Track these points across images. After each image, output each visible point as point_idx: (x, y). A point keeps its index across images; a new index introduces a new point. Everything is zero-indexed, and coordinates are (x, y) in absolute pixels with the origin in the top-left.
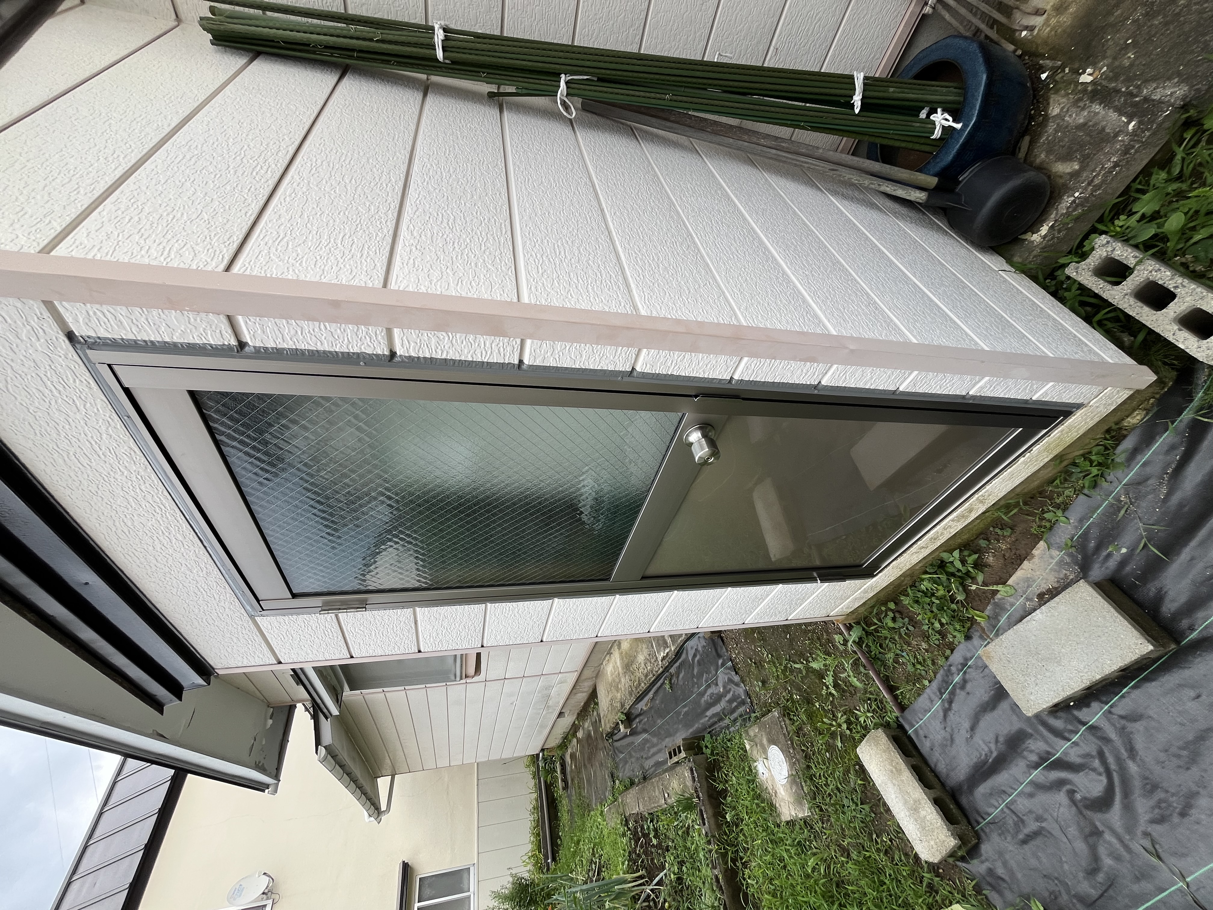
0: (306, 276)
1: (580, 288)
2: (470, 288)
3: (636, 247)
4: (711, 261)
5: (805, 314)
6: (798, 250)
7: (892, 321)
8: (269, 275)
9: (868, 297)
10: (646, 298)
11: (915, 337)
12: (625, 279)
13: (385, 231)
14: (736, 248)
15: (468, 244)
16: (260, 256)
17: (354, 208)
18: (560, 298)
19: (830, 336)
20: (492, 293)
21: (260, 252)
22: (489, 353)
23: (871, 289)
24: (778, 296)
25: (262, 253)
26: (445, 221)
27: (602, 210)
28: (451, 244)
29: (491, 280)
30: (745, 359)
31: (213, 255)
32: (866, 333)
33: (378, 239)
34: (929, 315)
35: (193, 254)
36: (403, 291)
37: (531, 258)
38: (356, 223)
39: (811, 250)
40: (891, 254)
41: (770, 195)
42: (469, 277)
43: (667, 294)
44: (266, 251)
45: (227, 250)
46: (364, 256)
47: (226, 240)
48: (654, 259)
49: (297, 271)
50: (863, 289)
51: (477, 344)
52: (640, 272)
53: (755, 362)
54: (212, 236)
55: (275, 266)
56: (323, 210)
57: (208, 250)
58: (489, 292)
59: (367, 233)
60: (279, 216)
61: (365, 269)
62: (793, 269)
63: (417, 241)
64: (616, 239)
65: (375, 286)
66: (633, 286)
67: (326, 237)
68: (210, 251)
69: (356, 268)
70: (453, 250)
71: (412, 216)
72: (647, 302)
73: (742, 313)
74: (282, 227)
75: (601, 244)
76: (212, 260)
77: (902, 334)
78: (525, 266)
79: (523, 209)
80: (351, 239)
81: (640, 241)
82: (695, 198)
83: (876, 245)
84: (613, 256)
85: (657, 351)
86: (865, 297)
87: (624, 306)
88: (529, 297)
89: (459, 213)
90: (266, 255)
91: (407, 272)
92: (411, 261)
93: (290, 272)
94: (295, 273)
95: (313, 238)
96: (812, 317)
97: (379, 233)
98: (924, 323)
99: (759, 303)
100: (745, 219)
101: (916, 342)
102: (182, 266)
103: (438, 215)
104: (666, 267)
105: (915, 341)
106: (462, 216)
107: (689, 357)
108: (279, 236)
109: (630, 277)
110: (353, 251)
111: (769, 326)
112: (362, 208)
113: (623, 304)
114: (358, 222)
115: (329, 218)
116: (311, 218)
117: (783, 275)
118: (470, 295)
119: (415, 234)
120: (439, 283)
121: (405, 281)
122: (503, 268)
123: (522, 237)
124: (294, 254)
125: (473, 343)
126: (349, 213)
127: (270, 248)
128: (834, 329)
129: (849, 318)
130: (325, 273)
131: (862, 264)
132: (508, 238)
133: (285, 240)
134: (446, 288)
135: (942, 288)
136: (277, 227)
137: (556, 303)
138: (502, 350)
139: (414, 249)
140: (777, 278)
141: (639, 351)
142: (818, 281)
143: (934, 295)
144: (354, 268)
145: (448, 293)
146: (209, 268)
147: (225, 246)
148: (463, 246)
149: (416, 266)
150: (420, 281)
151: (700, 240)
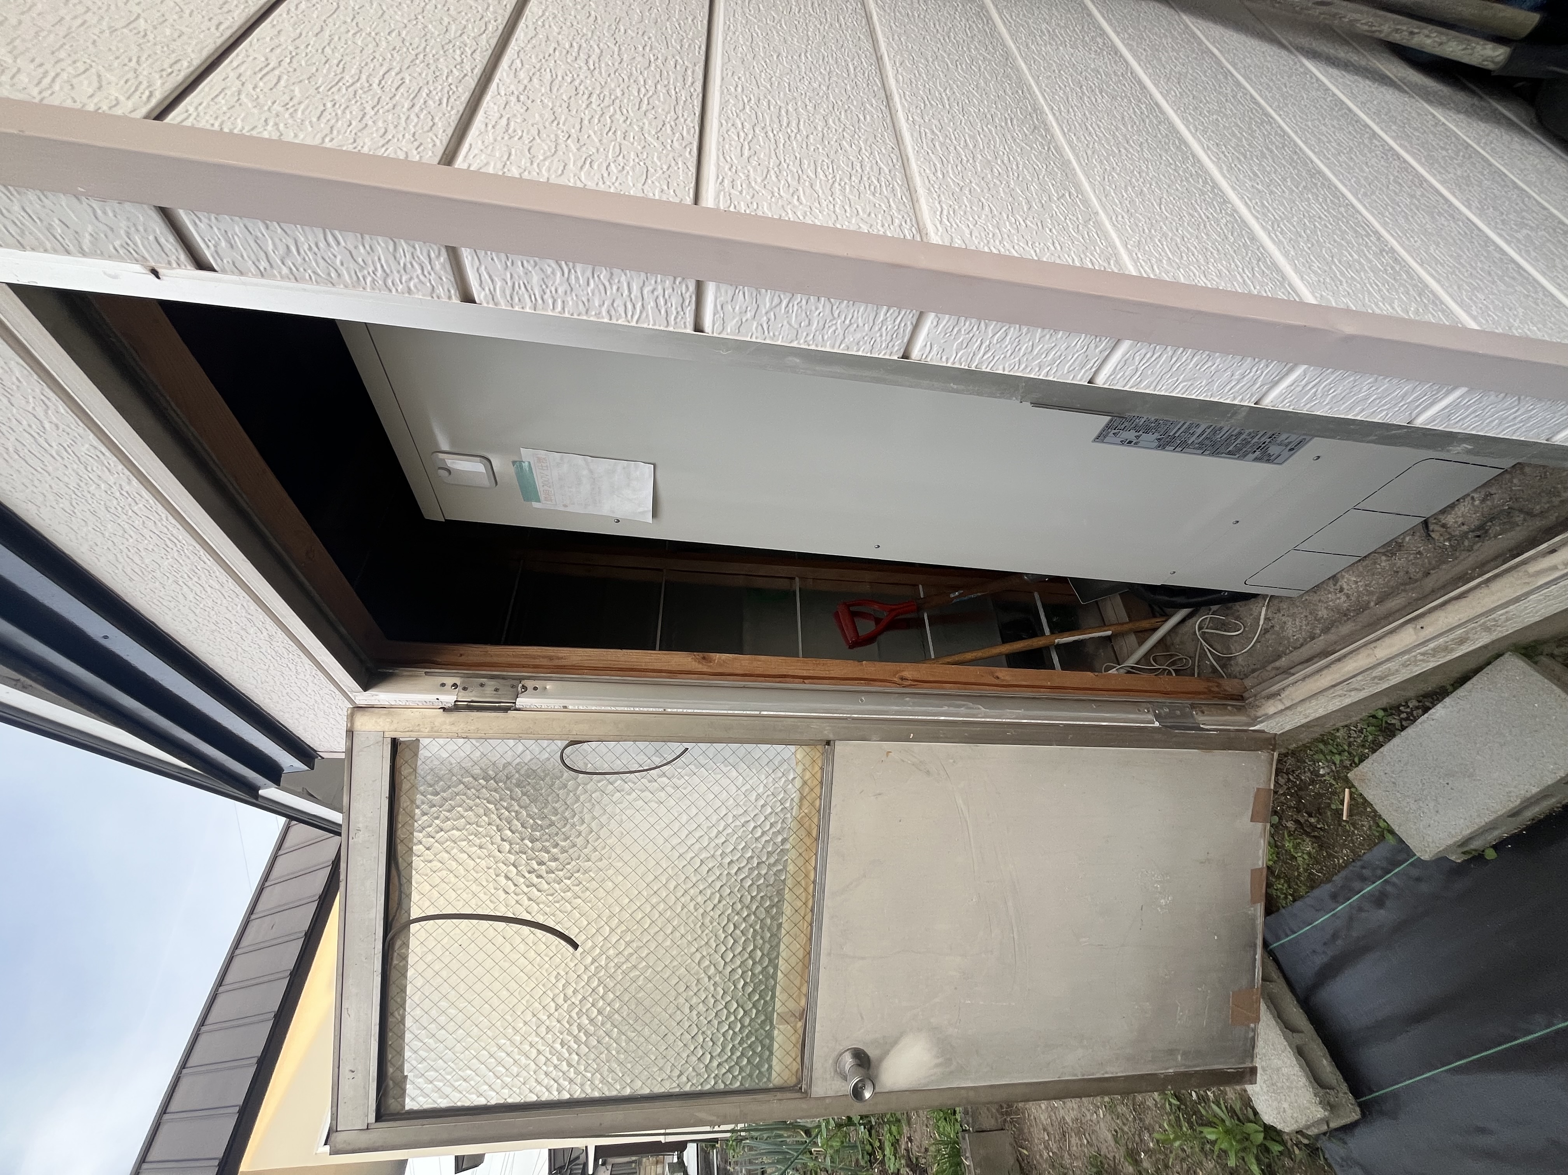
0: (296, 136)
1: (817, 188)
2: (606, 175)
3: (935, 122)
4: (1077, 156)
5: (1255, 262)
6: (1243, 146)
7: (1427, 286)
8: (226, 130)
9: (1378, 239)
10: (945, 212)
11: (1474, 318)
12: (907, 178)
13: (467, 68)
14: (1125, 136)
15: (617, 98)
16: (222, 95)
17: (420, 26)
18: (776, 204)
19: (1303, 304)
20: (646, 186)
21: (223, 89)
22: (638, 306)
23: (1384, 225)
24: (1202, 227)
25: (226, 91)
26: (583, 56)
27: (879, 59)
28: (586, 96)
29: (649, 163)
30: (1125, 345)
31: (133, 89)
32: (1377, 305)
33: (450, 80)
34: (1501, 279)
35: (96, 84)
36: (477, 173)
37: (733, 129)
38: (416, 51)
39: (1268, 149)
40: (1422, 165)
41: (1193, 51)
42: (607, 156)
43: (987, 208)
44: (234, 89)
45: (163, 84)
46: (416, 109)
47: (166, 66)
48: (967, 145)
49: (281, 126)
50: (1369, 225)
51: (615, 288)
52: (938, 165)
53: (1143, 351)
54: (143, 59)
55: (243, 115)
56: (360, 26)
57: (126, 82)
58: (640, 185)
59: (433, 68)
60: (279, 32)
61: (413, 130)
62: (1234, 179)
63: (521, 88)
64: (899, 106)
65: (424, 161)
66: (921, 192)
67: (353, 72)
68: (129, 83)
69: (396, 127)
70: (587, 106)
71: (522, 45)
72: (945, 220)
73: (1130, 253)
74: (279, 50)
75: (870, 113)
76: (128, 98)
77: (1447, 311)
78: (718, 142)
79: (733, 47)
80: (399, 77)
81: (944, 113)
82: (1055, 47)
83: (1392, 149)
84: (889, 137)
85: (954, 318)
86: (1373, 239)
87: (900, 226)
88: (717, 197)
89: (611, 45)
90: (232, 95)
91: (491, 139)
92: (504, 121)
93: (269, 128)
94: (278, 129)
95: (329, 71)
96: (1268, 268)
97: (454, 70)
98: (1493, 294)
99: (1165, 235)
100: (1143, 87)
101: (1476, 327)
102: (69, 103)
103: (571, 45)
104: (989, 161)
105: (1473, 325)
106: (616, 49)
107: (1017, 334)
108: (268, 64)
109: (917, 175)
110: (397, 98)
111: (1182, 280)
112: (435, 27)
113: (897, 222)
114: (421, 48)
115: (369, 39)
116: (336, 38)
117: (1213, 188)
118: (602, 187)
119: (522, 75)
120: (547, 163)
121: (483, 156)
122: (676, 144)
123: (722, 93)
124: (286, 98)
125: (607, 284)
126: (408, 32)
127: (243, 84)
128: (1313, 293)
129: (1342, 274)
130: (335, 132)
131: (1366, 178)
132: (695, 94)
133: (277, 72)
134: (560, 172)
135: (1525, 231)
136: (268, 50)
137: (765, 210)
138: (661, 301)
139: (513, 99)
140: (1203, 193)
141: (921, 316)
142: (1282, 204)
143: (1508, 243)
144: (391, 127)
145: (562, 181)
146: (118, 111)
147: (161, 77)
148: (607, 101)
149: (510, 131)
150: (512, 157)
151: (1057, 119)
